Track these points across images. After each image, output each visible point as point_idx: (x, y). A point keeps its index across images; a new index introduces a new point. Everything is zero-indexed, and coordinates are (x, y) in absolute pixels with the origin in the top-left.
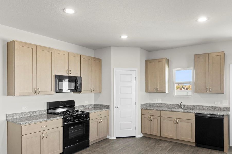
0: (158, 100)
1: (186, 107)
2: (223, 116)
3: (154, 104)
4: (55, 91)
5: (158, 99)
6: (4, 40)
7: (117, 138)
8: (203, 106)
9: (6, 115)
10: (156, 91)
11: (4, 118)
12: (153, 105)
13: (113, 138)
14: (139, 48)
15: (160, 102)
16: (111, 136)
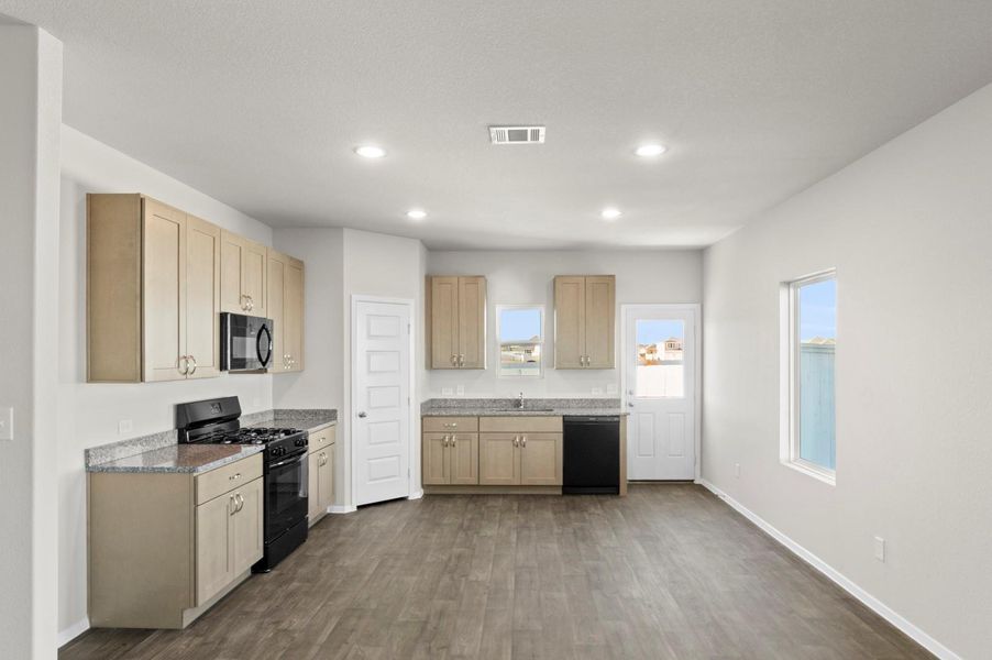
0: (455, 392)
1: (529, 404)
2: (618, 416)
3: (446, 400)
4: (223, 367)
5: (457, 388)
6: (79, 186)
7: (359, 507)
8: (568, 400)
9: (87, 451)
10: (458, 365)
11: (80, 464)
12: (443, 404)
13: (350, 508)
14: (418, 242)
15: (461, 395)
16: (343, 504)
